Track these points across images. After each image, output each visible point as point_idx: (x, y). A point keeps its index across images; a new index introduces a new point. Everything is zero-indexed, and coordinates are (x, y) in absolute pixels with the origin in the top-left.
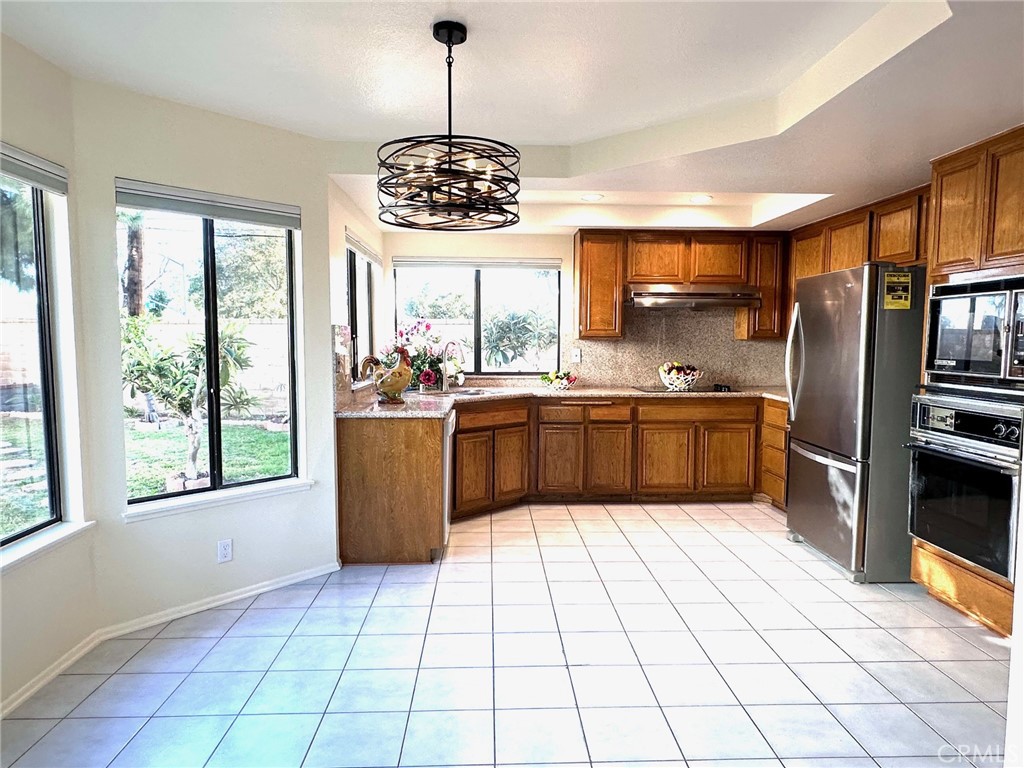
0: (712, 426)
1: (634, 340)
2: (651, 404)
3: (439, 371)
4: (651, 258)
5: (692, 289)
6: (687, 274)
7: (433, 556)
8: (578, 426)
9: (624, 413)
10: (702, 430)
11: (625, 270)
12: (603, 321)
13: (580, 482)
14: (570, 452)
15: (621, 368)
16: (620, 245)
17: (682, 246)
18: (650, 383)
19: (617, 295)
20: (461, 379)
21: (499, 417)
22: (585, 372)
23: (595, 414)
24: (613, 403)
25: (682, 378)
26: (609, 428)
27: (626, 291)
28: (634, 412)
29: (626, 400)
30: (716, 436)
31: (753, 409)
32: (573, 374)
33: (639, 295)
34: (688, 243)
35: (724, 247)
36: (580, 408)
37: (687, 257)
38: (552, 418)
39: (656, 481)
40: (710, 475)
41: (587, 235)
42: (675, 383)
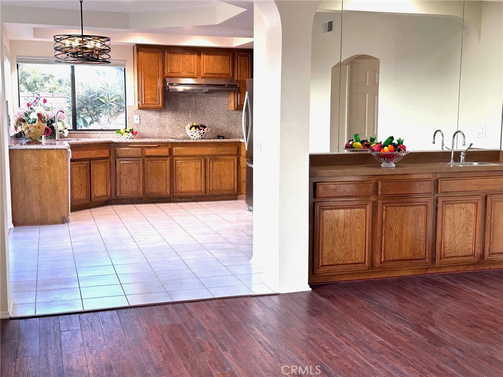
0: (214, 158)
1: (171, 110)
2: (180, 146)
3: (53, 128)
4: (179, 63)
5: (203, 81)
6: (199, 72)
7: (64, 221)
8: (139, 159)
9: (165, 151)
10: (208, 160)
11: (164, 69)
12: (152, 99)
13: (141, 191)
14: (135, 174)
15: (164, 127)
16: (160, 55)
17: (196, 56)
18: (181, 135)
19: (160, 84)
20: (66, 133)
21: (93, 154)
22: (142, 130)
23: (149, 152)
24: (159, 146)
25: (198, 132)
26: (157, 160)
27: (164, 82)
28: (171, 151)
29: (165, 144)
30: (216, 163)
31: (236, 148)
32: (134, 130)
33: (171, 84)
34: (199, 54)
35: (219, 57)
36: (140, 149)
37: (199, 63)
38: (124, 154)
39: (184, 189)
40: (214, 185)
41: (140, 48)
42: (194, 135)
